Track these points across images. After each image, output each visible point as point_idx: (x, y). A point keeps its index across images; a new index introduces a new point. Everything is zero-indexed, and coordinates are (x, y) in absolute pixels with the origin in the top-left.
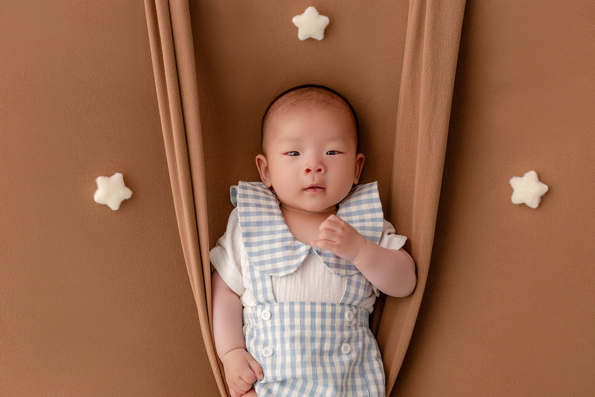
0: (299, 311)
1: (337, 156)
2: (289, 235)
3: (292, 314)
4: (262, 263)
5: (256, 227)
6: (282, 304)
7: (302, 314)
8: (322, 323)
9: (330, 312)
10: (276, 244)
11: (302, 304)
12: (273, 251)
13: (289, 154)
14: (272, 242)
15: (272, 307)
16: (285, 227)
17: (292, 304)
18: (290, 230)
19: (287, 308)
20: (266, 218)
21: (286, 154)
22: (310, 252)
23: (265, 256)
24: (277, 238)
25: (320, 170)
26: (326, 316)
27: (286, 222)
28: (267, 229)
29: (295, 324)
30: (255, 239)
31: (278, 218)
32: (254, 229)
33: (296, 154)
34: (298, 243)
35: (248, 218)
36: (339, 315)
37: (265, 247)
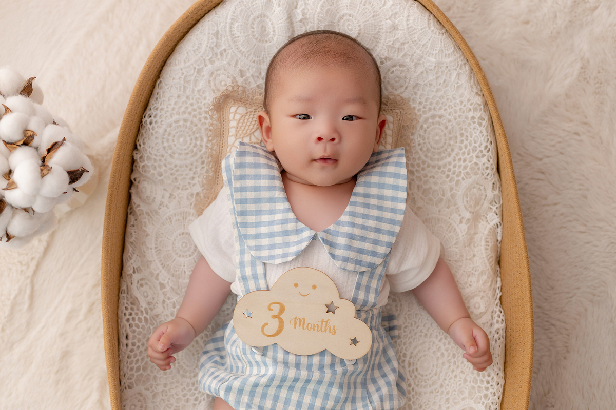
1: (355, 122)
2: (291, 215)
4: (258, 248)
5: (254, 205)
10: (275, 226)
12: (271, 235)
13: (298, 117)
14: (271, 223)
16: (287, 205)
18: (293, 209)
20: (265, 194)
21: (294, 116)
22: (315, 238)
23: (263, 240)
24: (276, 219)
25: (333, 140)
27: (288, 199)
28: (265, 207)
30: (251, 219)
31: (279, 194)
32: (251, 207)
33: (307, 117)
34: (301, 225)
35: (244, 194)
37: (264, 230)
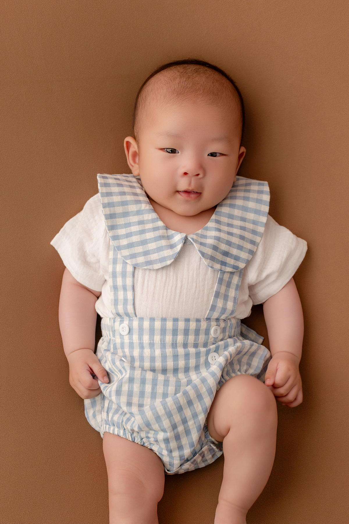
0: (160, 328)
1: (219, 159)
2: (161, 224)
3: (152, 331)
5: (123, 219)
6: (141, 319)
7: (163, 331)
8: (184, 341)
9: (195, 328)
10: (147, 234)
11: (164, 320)
13: (166, 150)
15: (131, 321)
17: (152, 320)
19: (146, 324)
20: (133, 208)
21: (162, 150)
25: (198, 175)
26: (190, 333)
28: (134, 219)
29: (155, 342)
30: (122, 231)
33: (174, 151)
34: (171, 232)
36: (204, 331)
